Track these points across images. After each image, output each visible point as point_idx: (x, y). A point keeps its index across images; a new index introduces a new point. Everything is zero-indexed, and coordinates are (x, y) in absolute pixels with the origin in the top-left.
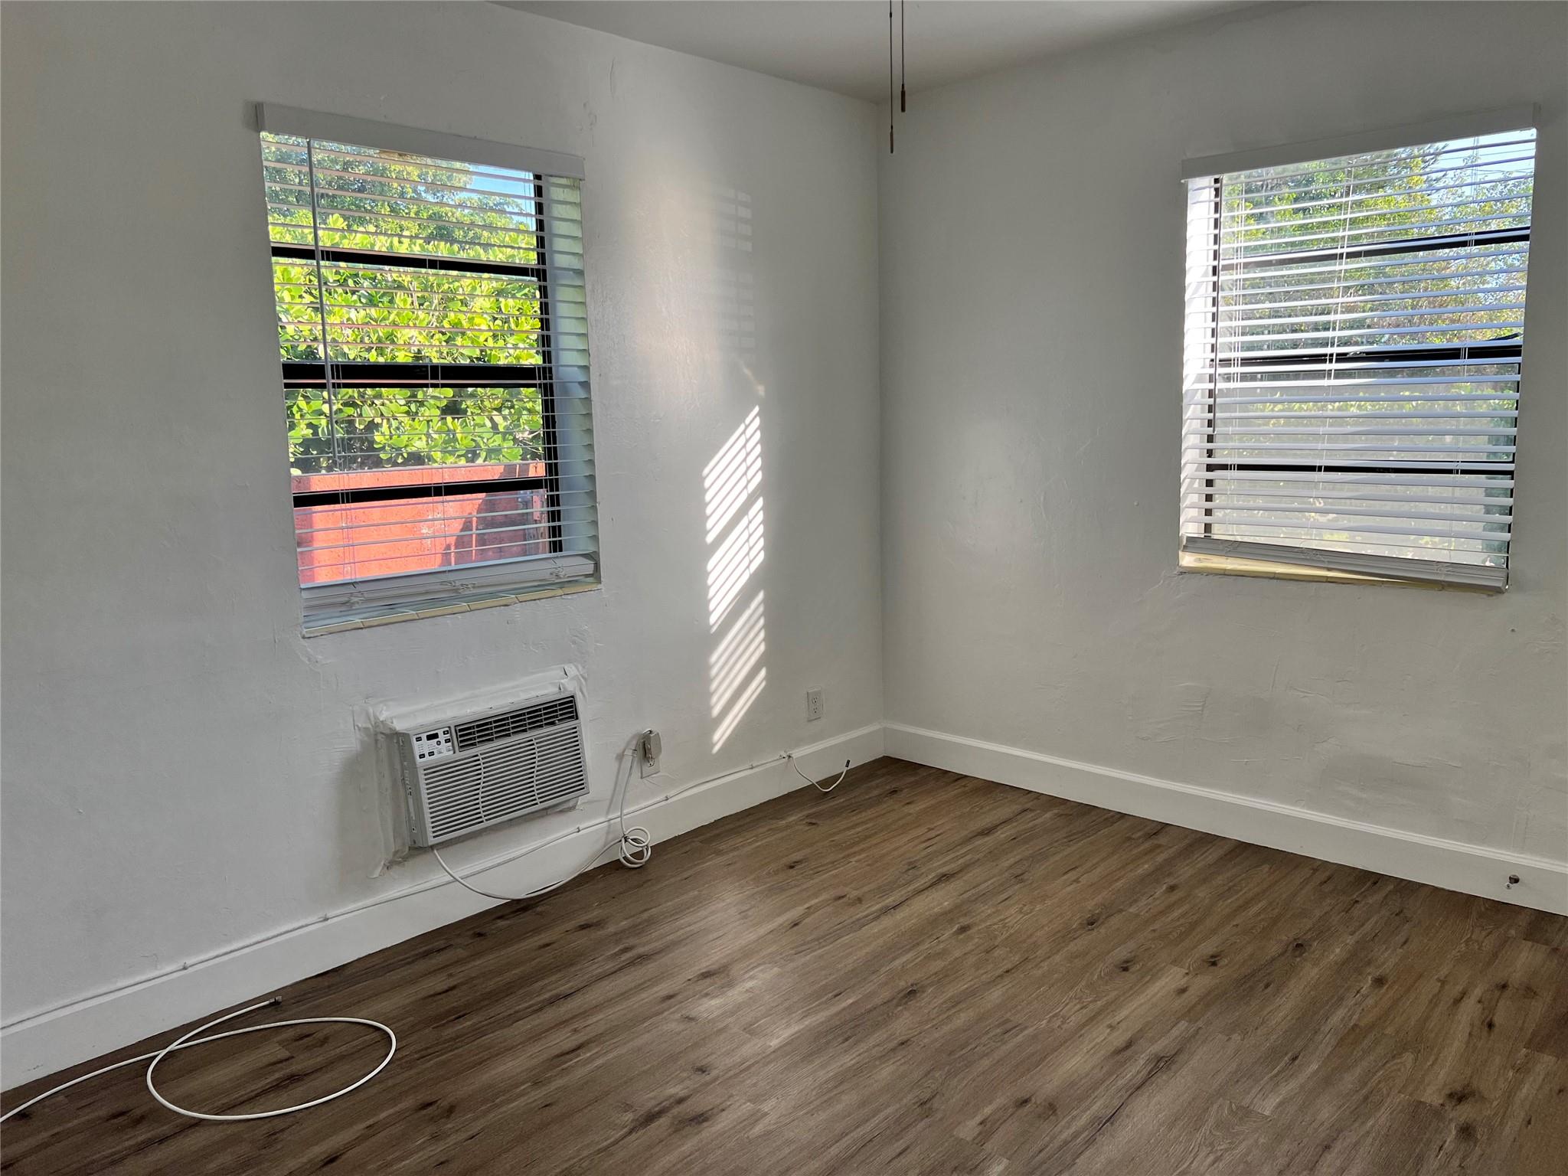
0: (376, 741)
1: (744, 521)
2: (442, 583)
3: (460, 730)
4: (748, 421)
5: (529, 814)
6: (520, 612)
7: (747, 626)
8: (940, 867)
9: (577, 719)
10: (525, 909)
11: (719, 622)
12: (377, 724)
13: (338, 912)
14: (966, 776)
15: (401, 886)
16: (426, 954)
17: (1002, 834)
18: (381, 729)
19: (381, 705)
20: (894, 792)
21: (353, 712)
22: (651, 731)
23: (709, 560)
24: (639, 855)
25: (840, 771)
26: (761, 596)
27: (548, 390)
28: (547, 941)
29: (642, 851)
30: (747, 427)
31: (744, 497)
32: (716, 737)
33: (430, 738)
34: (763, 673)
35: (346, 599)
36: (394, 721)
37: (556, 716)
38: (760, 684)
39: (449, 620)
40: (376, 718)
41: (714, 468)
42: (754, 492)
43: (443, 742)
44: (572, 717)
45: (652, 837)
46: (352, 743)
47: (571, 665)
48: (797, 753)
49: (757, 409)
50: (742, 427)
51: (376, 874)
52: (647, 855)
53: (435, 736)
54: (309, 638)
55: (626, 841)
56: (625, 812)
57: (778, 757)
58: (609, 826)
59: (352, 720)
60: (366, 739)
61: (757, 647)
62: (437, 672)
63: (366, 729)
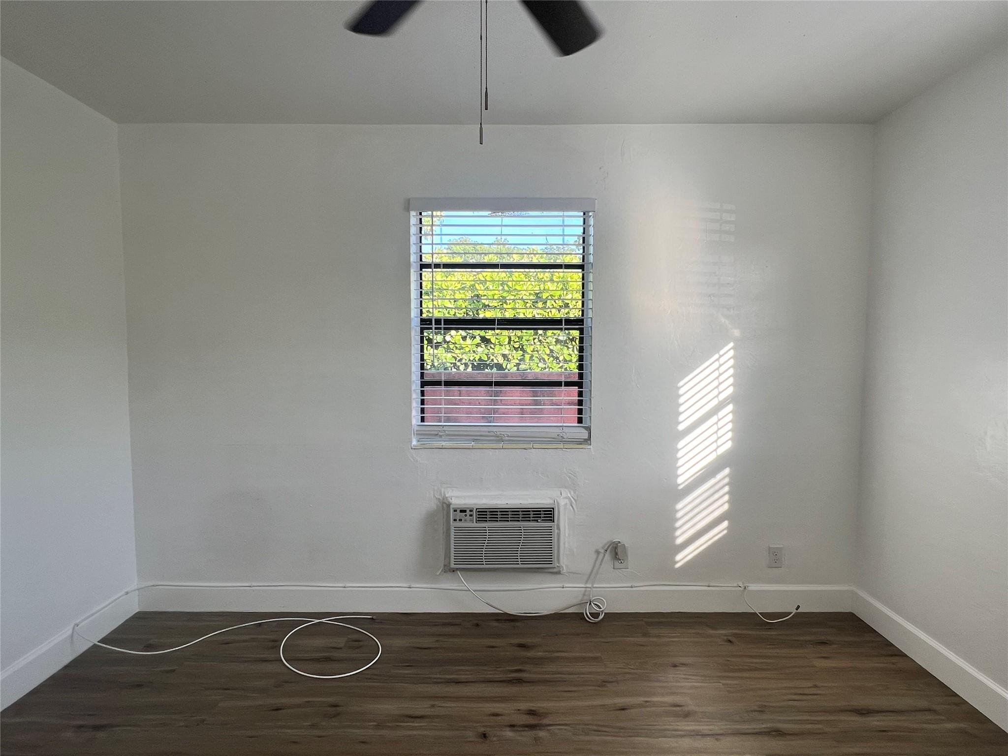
0: (443, 506)
1: (714, 419)
2: (489, 432)
3: (478, 512)
4: (722, 352)
5: (511, 568)
6: (535, 455)
7: (712, 491)
8: (779, 721)
9: (554, 522)
10: (512, 621)
11: (686, 483)
12: (445, 498)
13: (418, 586)
14: (906, 656)
15: (449, 584)
16: (444, 624)
17: (875, 721)
18: (445, 501)
19: (449, 489)
20: (823, 643)
21: (434, 489)
22: (619, 542)
23: (680, 441)
24: (595, 615)
25: (791, 611)
26: (727, 471)
27: (582, 331)
28: (494, 644)
29: (600, 613)
30: (721, 356)
31: (715, 402)
32: (678, 557)
33: (461, 511)
34: (725, 524)
35: (437, 433)
36: (453, 498)
37: (540, 517)
38: (723, 530)
39: (491, 452)
40: (445, 495)
41: (687, 382)
42: (725, 400)
43: (468, 515)
44: (551, 520)
45: (607, 607)
46: (432, 505)
47: (567, 490)
48: (753, 587)
49: (731, 345)
50: (717, 356)
51: (438, 574)
52: (601, 617)
53: (465, 511)
54: (414, 449)
55: (590, 604)
56: (595, 586)
57: (735, 585)
58: (585, 591)
59: (433, 493)
60: (438, 503)
61: (722, 506)
62: (482, 478)
63: (439, 499)
